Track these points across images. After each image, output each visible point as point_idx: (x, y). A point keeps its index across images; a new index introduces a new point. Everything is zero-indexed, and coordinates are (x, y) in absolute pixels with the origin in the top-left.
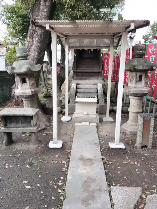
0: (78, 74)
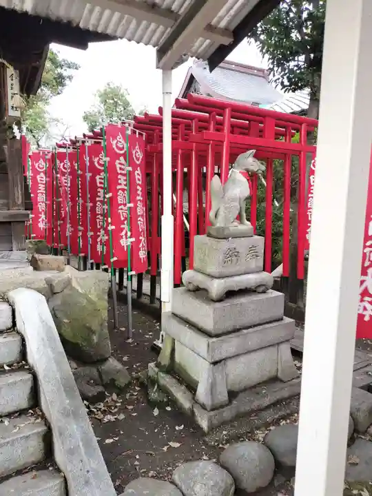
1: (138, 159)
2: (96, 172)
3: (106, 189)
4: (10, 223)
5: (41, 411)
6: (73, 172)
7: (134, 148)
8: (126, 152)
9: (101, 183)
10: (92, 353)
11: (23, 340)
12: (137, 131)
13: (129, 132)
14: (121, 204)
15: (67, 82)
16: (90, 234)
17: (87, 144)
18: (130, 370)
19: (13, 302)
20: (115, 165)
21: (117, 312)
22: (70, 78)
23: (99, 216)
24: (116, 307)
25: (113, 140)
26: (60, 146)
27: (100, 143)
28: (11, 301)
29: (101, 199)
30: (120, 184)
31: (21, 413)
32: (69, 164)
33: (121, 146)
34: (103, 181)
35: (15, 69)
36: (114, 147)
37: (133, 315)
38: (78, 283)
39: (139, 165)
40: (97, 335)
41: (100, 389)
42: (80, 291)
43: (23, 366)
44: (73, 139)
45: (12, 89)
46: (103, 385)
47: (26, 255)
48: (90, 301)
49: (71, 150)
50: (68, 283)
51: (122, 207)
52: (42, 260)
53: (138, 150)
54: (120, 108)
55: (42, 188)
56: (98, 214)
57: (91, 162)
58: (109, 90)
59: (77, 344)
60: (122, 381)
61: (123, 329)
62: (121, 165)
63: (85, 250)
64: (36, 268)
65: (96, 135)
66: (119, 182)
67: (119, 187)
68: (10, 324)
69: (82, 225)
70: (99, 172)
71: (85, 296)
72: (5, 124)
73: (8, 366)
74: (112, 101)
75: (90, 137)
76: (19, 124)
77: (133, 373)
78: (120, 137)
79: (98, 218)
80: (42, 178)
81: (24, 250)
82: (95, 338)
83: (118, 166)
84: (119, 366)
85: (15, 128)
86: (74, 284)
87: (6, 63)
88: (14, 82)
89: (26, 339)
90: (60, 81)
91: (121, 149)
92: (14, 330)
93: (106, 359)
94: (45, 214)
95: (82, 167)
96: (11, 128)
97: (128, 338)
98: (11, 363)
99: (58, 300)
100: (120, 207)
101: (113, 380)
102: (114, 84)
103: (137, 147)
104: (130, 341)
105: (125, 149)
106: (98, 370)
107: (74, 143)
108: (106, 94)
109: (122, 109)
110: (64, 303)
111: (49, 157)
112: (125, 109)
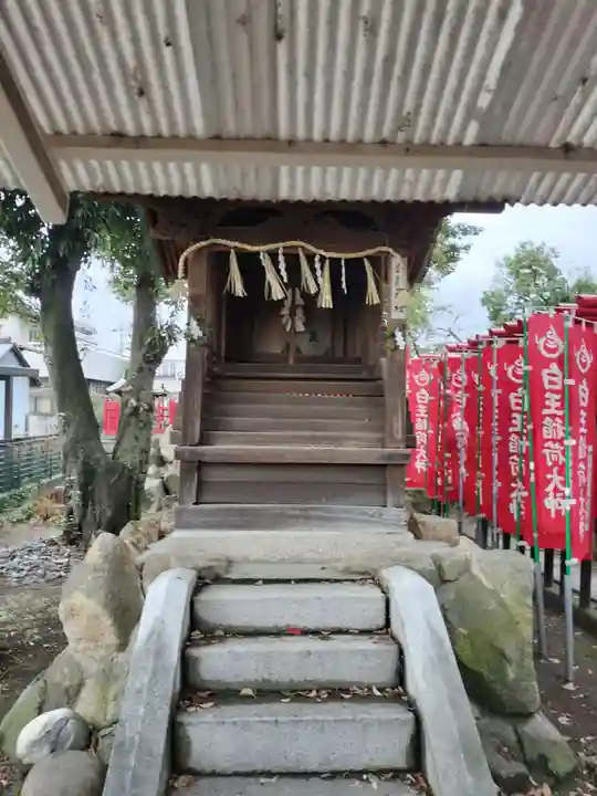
0: (214, 475)
1: (584, 365)
2: (509, 387)
3: (525, 413)
4: (385, 466)
5: (426, 781)
6: (470, 387)
7: (578, 349)
8: (562, 356)
9: (517, 404)
10: (505, 698)
11: (401, 652)
12: (584, 321)
13: (569, 324)
14: (548, 440)
15: (462, 254)
16: (497, 485)
17: (495, 346)
18: (575, 745)
19: (387, 587)
20: (541, 378)
21: (543, 628)
22: (467, 248)
23: (515, 457)
24: (543, 617)
25: (540, 337)
26: (452, 350)
27: (517, 342)
28: (384, 585)
29: (518, 429)
30: (549, 407)
31: (396, 774)
32: (465, 377)
33: (555, 346)
34: (521, 401)
35: (403, 256)
36: (541, 349)
37: (576, 638)
38: (482, 570)
39: (585, 375)
40: (514, 666)
41: (522, 769)
42: (485, 582)
43: (399, 695)
44: (474, 339)
45: (397, 283)
46: (526, 763)
47: (404, 515)
48: (502, 604)
49: (468, 355)
50: (465, 567)
51: (549, 444)
52: (423, 524)
53: (585, 351)
54: (542, 281)
55: (422, 411)
56: (513, 454)
57: (501, 372)
58: (522, 254)
59: (481, 674)
60: (561, 764)
61: (556, 661)
62: (552, 376)
63: (487, 509)
64: (418, 537)
65: (512, 332)
66: (547, 403)
67: (545, 412)
68: (381, 622)
69: (482, 470)
70: (514, 387)
71: (494, 594)
72: (384, 329)
73: (379, 690)
74: (527, 271)
75: (500, 335)
76: (403, 328)
77: (581, 754)
78: (552, 333)
79: (513, 460)
80: (423, 397)
81: (402, 507)
82: (511, 673)
83: (546, 379)
84: (555, 734)
85: (399, 335)
86: (475, 570)
87: (391, 250)
88: (400, 274)
89: (406, 653)
90: (452, 254)
91: (553, 351)
92: (387, 633)
93: (530, 715)
94: (426, 448)
95: (486, 380)
96: (393, 336)
97: (567, 681)
98: (383, 686)
99: (451, 593)
100: (546, 445)
101: (544, 760)
102: (532, 244)
103: (583, 346)
104: (570, 686)
105: (560, 351)
106: (516, 732)
107: (473, 345)
108: (519, 261)
109: (546, 279)
110: (460, 599)
111: (435, 365)
112: (549, 279)
